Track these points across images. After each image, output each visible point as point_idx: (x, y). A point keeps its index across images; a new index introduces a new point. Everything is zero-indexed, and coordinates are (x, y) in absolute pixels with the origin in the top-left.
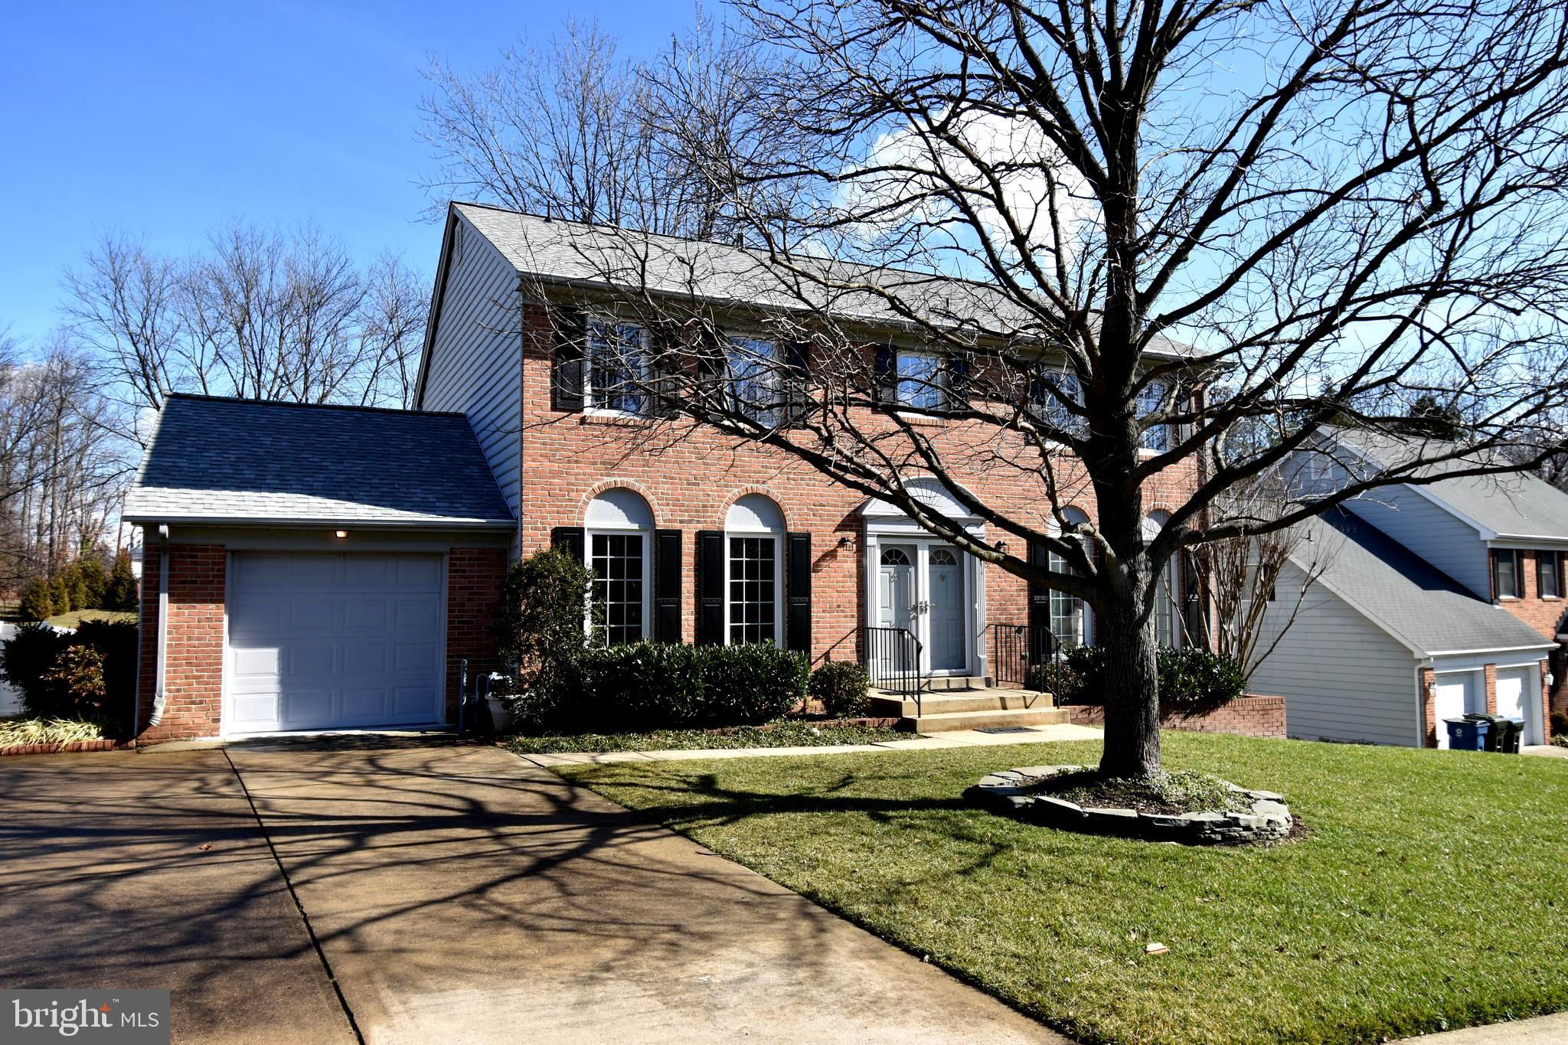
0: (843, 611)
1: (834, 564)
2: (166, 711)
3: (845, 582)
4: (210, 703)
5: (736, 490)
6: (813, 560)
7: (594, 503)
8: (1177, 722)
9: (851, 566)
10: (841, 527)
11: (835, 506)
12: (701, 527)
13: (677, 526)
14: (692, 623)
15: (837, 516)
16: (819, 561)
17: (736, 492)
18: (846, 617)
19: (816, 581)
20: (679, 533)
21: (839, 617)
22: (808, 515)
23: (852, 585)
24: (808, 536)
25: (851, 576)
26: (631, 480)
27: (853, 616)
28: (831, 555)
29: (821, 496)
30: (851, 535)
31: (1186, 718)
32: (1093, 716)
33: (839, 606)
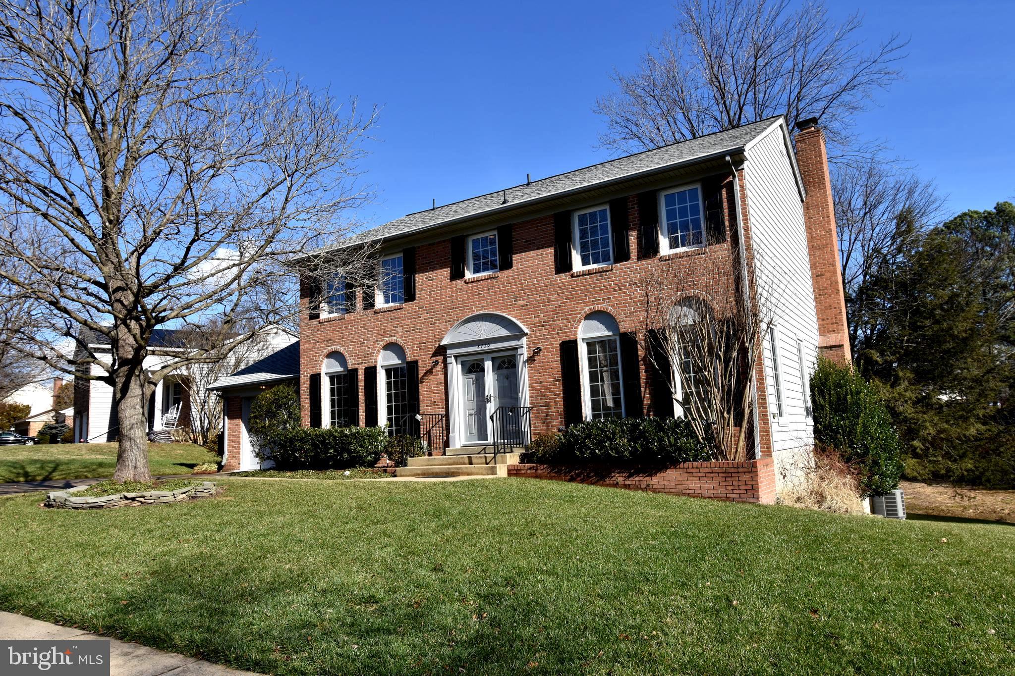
0: (437, 405)
1: (431, 377)
2: (227, 460)
3: (438, 387)
4: (236, 455)
5: (381, 343)
6: (420, 375)
7: (326, 361)
8: (620, 480)
9: (441, 377)
10: (434, 355)
11: (431, 342)
12: (366, 365)
13: (356, 366)
14: (364, 417)
15: (431, 348)
16: (423, 376)
17: (382, 344)
18: (439, 408)
19: (422, 388)
20: (356, 370)
21: (435, 408)
22: (417, 350)
23: (442, 388)
24: (416, 362)
25: (441, 383)
26: (338, 347)
27: (443, 408)
28: (430, 372)
29: (423, 337)
30: (440, 358)
31: (629, 477)
32: (539, 471)
33: (435, 402)
